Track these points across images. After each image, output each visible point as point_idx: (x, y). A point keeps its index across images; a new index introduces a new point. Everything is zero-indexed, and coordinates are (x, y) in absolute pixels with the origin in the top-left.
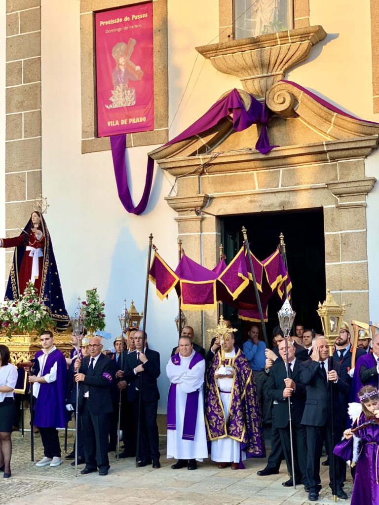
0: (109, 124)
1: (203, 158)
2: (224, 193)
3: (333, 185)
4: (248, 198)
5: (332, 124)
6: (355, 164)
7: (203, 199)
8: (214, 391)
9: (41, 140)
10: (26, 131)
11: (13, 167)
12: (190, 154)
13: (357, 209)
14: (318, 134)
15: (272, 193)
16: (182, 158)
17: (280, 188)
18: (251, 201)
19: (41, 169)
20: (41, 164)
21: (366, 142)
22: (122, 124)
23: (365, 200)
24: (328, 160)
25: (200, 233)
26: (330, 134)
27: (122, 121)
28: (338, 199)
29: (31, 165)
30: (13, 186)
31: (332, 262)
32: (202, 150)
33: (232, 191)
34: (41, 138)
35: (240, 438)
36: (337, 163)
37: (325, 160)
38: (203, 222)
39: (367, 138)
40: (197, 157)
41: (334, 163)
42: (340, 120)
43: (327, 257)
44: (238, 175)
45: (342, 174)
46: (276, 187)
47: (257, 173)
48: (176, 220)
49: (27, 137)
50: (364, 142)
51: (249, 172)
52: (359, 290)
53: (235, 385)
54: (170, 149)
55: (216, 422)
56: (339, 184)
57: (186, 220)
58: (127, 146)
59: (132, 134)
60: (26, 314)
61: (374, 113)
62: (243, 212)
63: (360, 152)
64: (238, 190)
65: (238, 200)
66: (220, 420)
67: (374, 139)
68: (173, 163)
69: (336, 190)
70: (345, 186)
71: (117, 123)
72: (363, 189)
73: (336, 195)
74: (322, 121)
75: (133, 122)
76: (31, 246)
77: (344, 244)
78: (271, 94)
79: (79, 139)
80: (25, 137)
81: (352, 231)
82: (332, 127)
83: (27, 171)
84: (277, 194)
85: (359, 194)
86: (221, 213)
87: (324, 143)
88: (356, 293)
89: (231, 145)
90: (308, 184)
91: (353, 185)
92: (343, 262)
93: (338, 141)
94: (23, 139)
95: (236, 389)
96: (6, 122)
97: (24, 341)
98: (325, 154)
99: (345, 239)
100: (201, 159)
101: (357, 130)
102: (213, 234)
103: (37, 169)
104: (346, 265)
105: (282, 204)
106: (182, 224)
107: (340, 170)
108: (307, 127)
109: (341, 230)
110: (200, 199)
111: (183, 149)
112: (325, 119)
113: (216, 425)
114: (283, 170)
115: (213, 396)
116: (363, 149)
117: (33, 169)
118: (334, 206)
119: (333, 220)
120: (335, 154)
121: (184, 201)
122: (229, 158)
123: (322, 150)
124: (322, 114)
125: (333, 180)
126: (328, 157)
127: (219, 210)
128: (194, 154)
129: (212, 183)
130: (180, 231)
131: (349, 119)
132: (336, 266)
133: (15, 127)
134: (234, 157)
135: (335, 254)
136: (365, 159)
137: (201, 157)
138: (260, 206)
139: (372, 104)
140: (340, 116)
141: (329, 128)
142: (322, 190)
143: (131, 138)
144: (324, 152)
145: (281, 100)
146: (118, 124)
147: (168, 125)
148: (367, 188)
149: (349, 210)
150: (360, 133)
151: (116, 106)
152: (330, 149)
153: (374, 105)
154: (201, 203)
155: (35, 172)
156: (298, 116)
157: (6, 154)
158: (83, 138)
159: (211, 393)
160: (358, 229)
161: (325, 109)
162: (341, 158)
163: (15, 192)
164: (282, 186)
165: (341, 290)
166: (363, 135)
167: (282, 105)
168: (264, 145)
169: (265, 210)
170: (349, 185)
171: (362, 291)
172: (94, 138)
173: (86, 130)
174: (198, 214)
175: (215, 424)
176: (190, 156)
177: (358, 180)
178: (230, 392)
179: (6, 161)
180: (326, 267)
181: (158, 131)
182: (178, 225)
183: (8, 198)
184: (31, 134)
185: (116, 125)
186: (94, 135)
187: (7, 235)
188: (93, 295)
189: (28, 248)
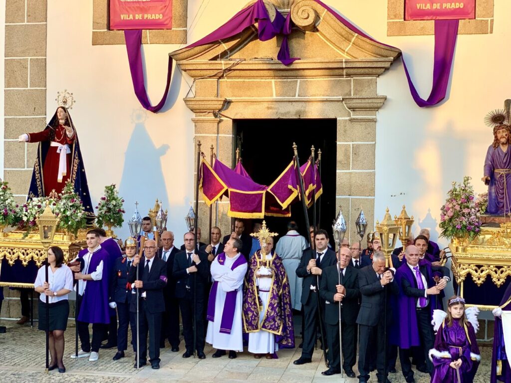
0: (122, 17)
1: (225, 63)
2: (242, 98)
3: (349, 100)
4: (266, 105)
5: (351, 43)
6: (368, 82)
7: (222, 103)
8: (252, 290)
9: (46, 27)
10: (29, 16)
11: (14, 52)
12: (211, 58)
13: (368, 123)
14: (335, 50)
15: (289, 101)
16: (203, 61)
17: (297, 97)
18: (268, 108)
19: (46, 56)
20: (46, 52)
21: (381, 63)
22: (137, 18)
23: (376, 115)
24: (343, 75)
25: (216, 135)
26: (348, 52)
27: (137, 15)
28: (351, 112)
29: (35, 51)
30: (13, 72)
31: (343, 170)
32: (224, 55)
33: (250, 96)
34: (46, 24)
35: (278, 332)
36: (352, 79)
37: (342, 75)
38: (220, 124)
39: (383, 59)
40: (218, 61)
41: (349, 78)
42: (360, 40)
43: (338, 165)
44: (256, 82)
45: (356, 90)
46: (293, 96)
47: (275, 81)
48: (193, 120)
49: (30, 22)
50: (380, 63)
51: (267, 80)
52: (366, 196)
53: (274, 284)
54: (192, 51)
55: (252, 317)
56: (354, 100)
57: (203, 121)
58: (142, 42)
59: (148, 30)
60: (68, 213)
61: (388, 36)
62: (260, 118)
63: (374, 71)
64: (256, 96)
65: (255, 106)
66: (255, 316)
67: (389, 61)
68: (194, 65)
69: (351, 105)
70: (360, 102)
71: (131, 17)
72: (375, 105)
73: (350, 109)
74: (342, 39)
75: (148, 18)
76: (58, 142)
77: (355, 154)
78: (296, 9)
79: (90, 30)
80: (28, 22)
81: (362, 143)
82: (350, 45)
83: (29, 58)
84: (294, 103)
85: (371, 109)
86: (238, 117)
87: (344, 61)
88: (364, 199)
89: (250, 52)
90: (323, 96)
91: (367, 101)
92: (353, 171)
93: (356, 60)
94: (26, 23)
95: (275, 288)
96: (6, 4)
97: (63, 239)
98: (341, 70)
99: (356, 148)
100: (223, 64)
101: (374, 51)
102: (229, 137)
103: (41, 56)
104: (356, 173)
105: (299, 113)
106: (199, 124)
107: (354, 86)
108: (325, 42)
109: (353, 142)
110: (219, 103)
111: (204, 52)
112: (345, 38)
113: (252, 320)
114: (300, 81)
115: (251, 293)
116: (378, 69)
117: (37, 56)
118: (348, 118)
119: (345, 131)
120: (352, 71)
121: (203, 103)
122: (251, 65)
123: (341, 67)
124: (344, 33)
125: (347, 94)
126: (345, 73)
127: (237, 114)
128: (215, 59)
129: (230, 88)
130: (196, 132)
131: (368, 41)
132: (346, 173)
133: (17, 10)
134: (257, 65)
135: (346, 162)
136: (378, 78)
137: (223, 62)
138: (277, 113)
139: (385, 28)
140: (360, 37)
141: (347, 47)
142: (336, 102)
143: (147, 34)
144: (342, 68)
145: (306, 16)
146: (132, 19)
147: (186, 26)
148: (379, 105)
149: (361, 123)
150: (377, 55)
152: (348, 66)
153: (388, 29)
154: (220, 107)
155: (40, 59)
156: (318, 30)
157: (5, 38)
158: (93, 29)
159: (249, 291)
160: (368, 141)
161: (347, 29)
162: (356, 75)
163: (16, 78)
164: (299, 96)
165: (349, 195)
166: (379, 56)
167: (305, 20)
168: (285, 56)
169: (281, 117)
170: (363, 101)
171: (370, 197)
172: (106, 30)
173: (97, 21)
174: (216, 116)
175: (250, 319)
176: (210, 60)
177: (372, 97)
178: (269, 291)
179: (6, 45)
180: (337, 174)
181: (176, 31)
182: (195, 125)
183: (8, 84)
184: (35, 19)
185: (130, 19)
186: (106, 27)
187: (7, 122)
188: (112, 190)
189: (53, 144)
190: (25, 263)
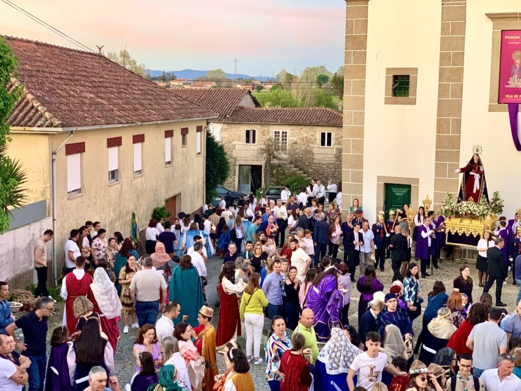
0: (506, 96)
9: (462, 101)
10: (452, 94)
11: (442, 114)
19: (461, 117)
22: (515, 97)
29: (454, 114)
30: (442, 125)
49: (452, 98)
58: (519, 111)
71: (512, 96)
76: (474, 172)
83: (451, 118)
103: (458, 117)
117: (455, 117)
133: (445, 91)
151: (511, 86)
157: (438, 106)
158: (490, 103)
163: (443, 129)
172: (497, 104)
173: (492, 99)
179: (438, 110)
183: (438, 132)
184: (455, 97)
186: (497, 102)
187: (437, 153)
188: (497, 194)
189: (471, 173)
190: (460, 234)
